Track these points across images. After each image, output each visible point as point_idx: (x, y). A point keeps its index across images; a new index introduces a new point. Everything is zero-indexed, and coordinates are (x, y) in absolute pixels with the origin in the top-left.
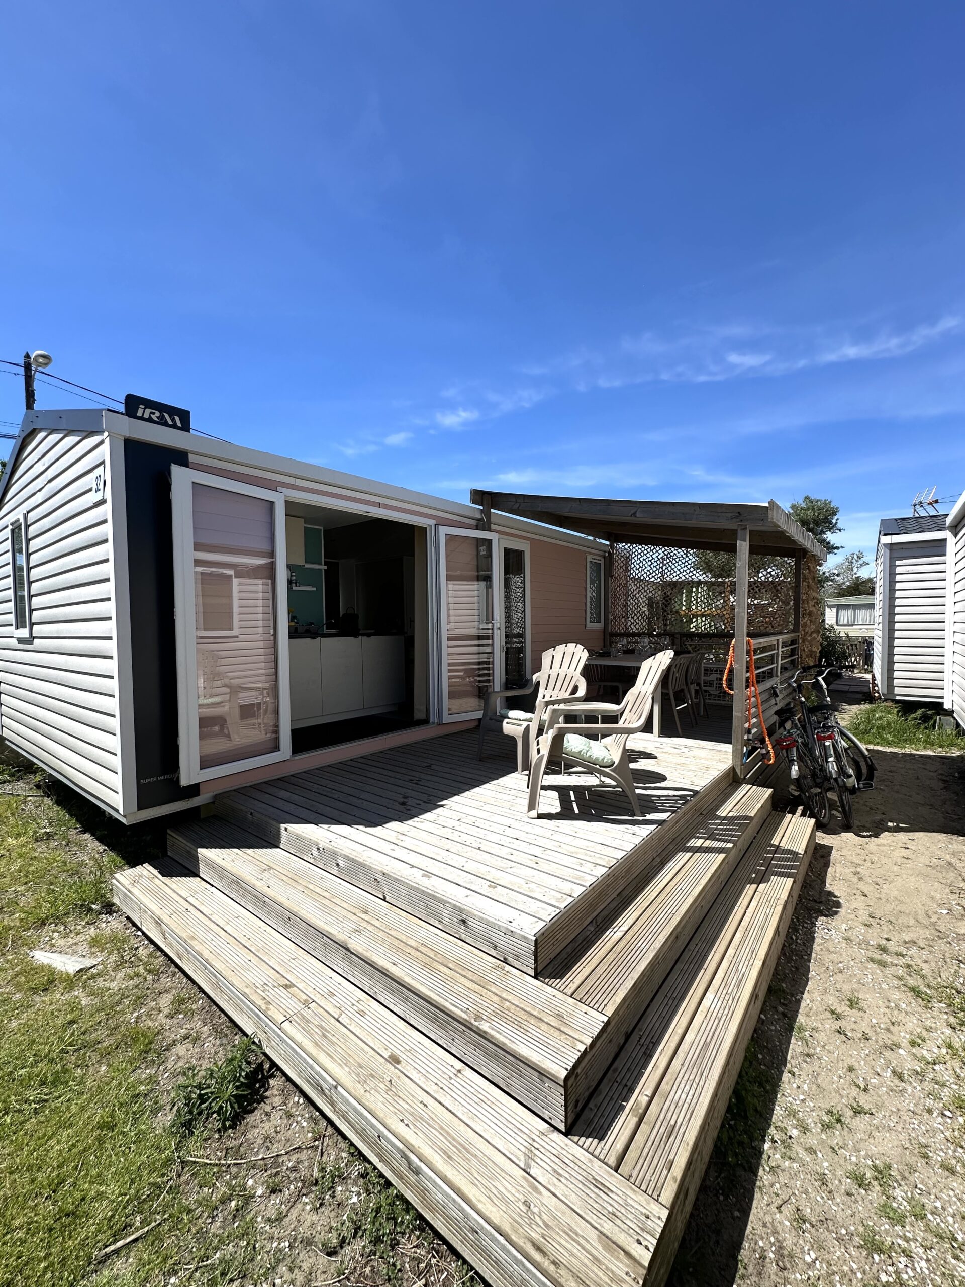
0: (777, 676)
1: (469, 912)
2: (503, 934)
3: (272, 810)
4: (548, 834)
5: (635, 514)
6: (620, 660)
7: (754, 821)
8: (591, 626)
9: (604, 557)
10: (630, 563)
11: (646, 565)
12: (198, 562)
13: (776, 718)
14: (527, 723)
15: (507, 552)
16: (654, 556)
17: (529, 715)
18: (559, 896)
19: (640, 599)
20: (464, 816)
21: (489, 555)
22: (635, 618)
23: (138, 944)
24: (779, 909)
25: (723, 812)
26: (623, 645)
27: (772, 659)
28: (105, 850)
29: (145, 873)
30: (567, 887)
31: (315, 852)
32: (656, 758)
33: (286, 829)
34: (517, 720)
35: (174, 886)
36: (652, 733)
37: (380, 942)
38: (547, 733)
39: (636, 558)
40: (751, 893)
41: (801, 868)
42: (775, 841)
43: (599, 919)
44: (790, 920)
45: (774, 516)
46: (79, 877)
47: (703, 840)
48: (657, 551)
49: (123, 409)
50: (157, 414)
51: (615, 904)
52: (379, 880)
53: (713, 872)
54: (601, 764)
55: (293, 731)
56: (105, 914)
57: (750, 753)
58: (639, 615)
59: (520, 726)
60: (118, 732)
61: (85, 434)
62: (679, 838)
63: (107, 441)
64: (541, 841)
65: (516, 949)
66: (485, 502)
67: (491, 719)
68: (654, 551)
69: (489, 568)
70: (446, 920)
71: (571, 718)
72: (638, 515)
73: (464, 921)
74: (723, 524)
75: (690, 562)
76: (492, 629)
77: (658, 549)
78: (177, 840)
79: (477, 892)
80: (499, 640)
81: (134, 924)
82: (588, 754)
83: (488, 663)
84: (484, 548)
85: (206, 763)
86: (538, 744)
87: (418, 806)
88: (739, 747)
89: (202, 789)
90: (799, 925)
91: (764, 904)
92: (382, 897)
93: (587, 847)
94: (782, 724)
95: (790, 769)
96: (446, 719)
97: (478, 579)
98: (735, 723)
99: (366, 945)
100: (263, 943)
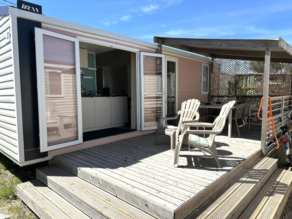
0: (282, 113)
1: (148, 202)
2: (162, 211)
3: (74, 162)
4: (182, 173)
5: (221, 45)
6: (215, 106)
7: (269, 172)
8: (203, 93)
9: (210, 64)
10: (221, 66)
11: (228, 67)
12: (46, 68)
13: (281, 130)
14: (175, 130)
15: (169, 63)
16: (231, 64)
17: (175, 127)
18: (185, 197)
19: (225, 81)
20: (149, 165)
21: (161, 64)
22: (223, 89)
23: (26, 211)
24: (277, 206)
25: (256, 167)
26: (216, 100)
27: (280, 106)
28: (14, 177)
29: (28, 185)
30: (188, 194)
31: (91, 178)
32: (229, 146)
33: (80, 169)
34: (171, 129)
35: (38, 190)
36: (228, 136)
37: (114, 212)
38: (182, 134)
39: (223, 65)
40: (266, 200)
41: (288, 191)
42: (278, 180)
43: (201, 207)
44: (282, 211)
45: (281, 44)
46: (5, 186)
47: (247, 178)
48: (232, 62)
49: (16, 6)
50: (29, 7)
51: (208, 201)
52: (114, 189)
53: (250, 191)
54: (204, 146)
55: (83, 133)
56: (14, 200)
57: (269, 145)
58: (224, 88)
59: (172, 131)
60: (17, 132)
61: (3, 16)
62: (237, 177)
63: (11, 19)
64: (179, 176)
65: (167, 216)
66: (159, 42)
67: (160, 129)
68: (231, 61)
69: (161, 70)
70: (140, 205)
71: (192, 128)
72: (223, 45)
73: (147, 205)
74: (260, 48)
75: (246, 66)
76: (162, 95)
77: (232, 60)
78: (39, 173)
79: (152, 194)
80: (165, 98)
81: (24, 203)
82: (199, 142)
83: (160, 108)
84: (159, 61)
85: (49, 144)
86: (179, 138)
87: (131, 162)
88: (264, 142)
89: (49, 153)
90: (286, 214)
91: (271, 204)
92: (116, 196)
93: (198, 179)
94: (284, 133)
95: (286, 151)
96: (143, 129)
97: (157, 74)
98: (262, 131)
99: (109, 213)
100: (71, 212)
